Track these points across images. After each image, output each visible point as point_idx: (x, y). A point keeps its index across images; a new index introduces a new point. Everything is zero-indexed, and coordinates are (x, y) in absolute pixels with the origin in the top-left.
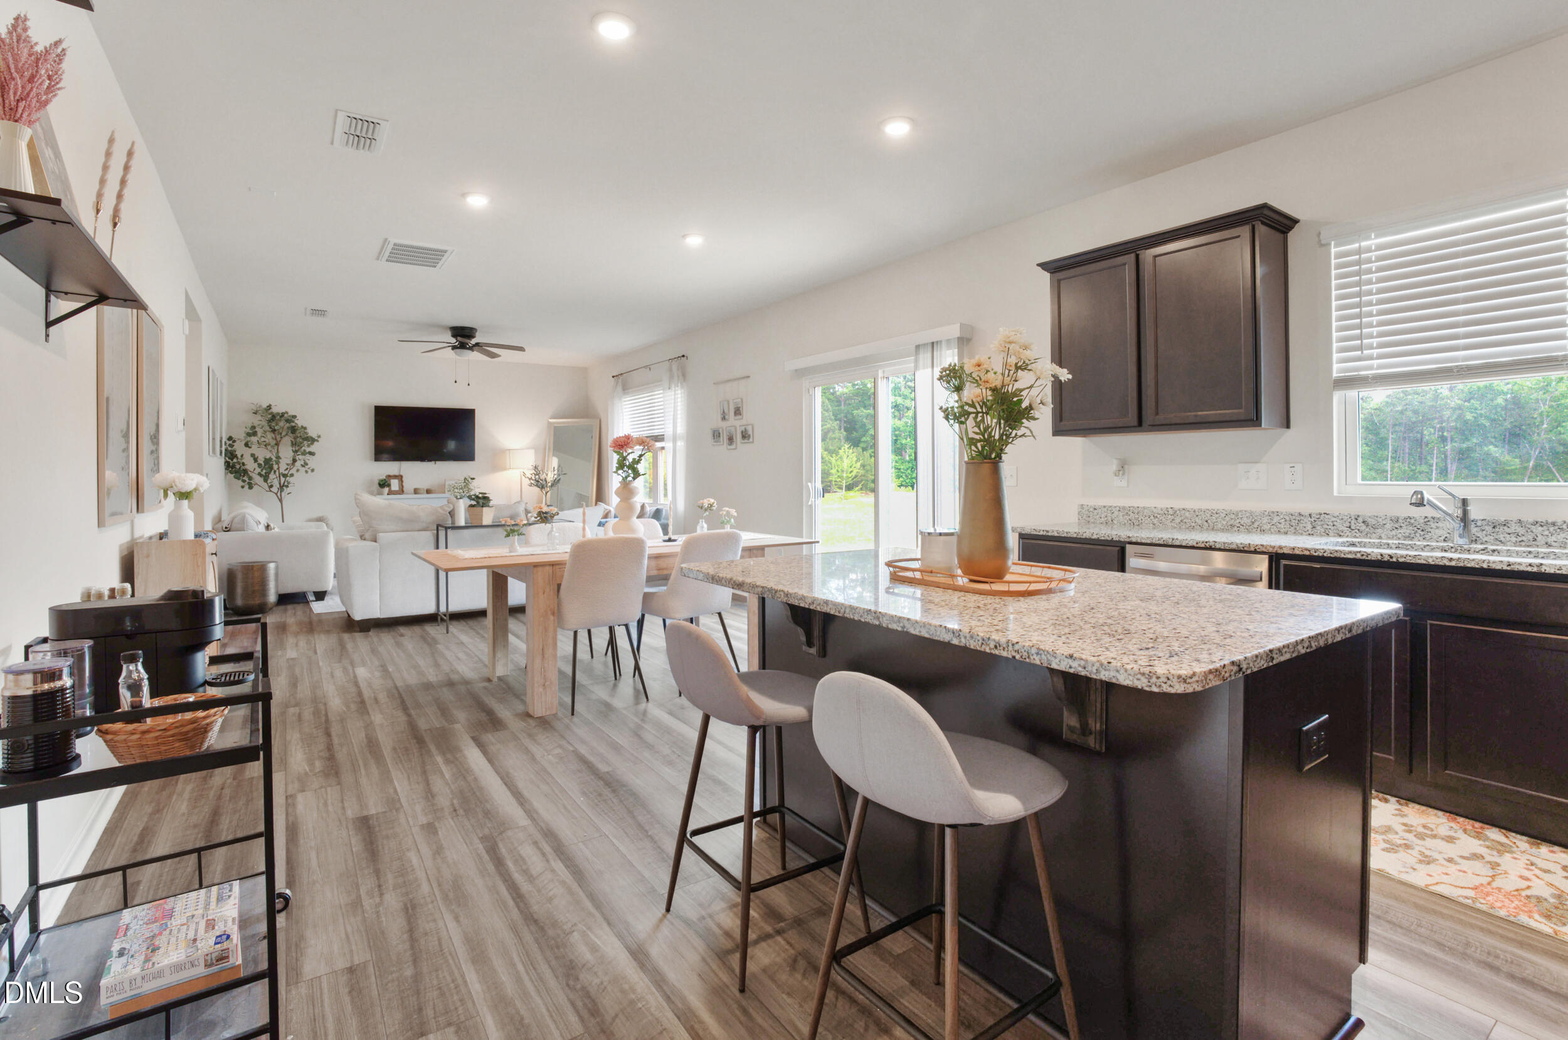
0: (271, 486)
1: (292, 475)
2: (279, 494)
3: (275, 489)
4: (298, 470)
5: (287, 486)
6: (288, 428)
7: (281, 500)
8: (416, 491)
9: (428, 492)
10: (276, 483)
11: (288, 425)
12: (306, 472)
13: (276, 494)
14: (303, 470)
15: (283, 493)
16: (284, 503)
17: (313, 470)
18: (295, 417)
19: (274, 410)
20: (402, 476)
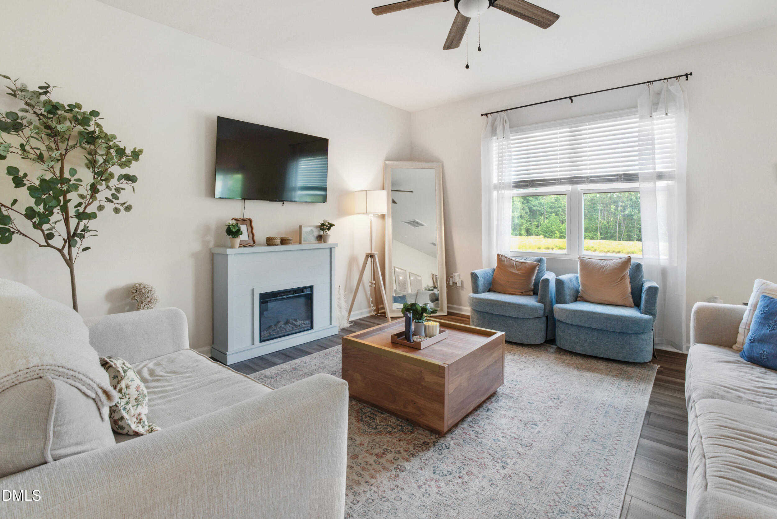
0: (49, 236)
1: (93, 216)
2: (66, 251)
3: (58, 242)
4: (101, 208)
5: (82, 237)
6: (80, 133)
7: (70, 263)
8: (270, 242)
9: (284, 242)
10: (60, 231)
11: (79, 128)
12: (117, 211)
13: (61, 251)
14: (109, 207)
15: (74, 250)
16: (75, 266)
17: (128, 208)
18: (95, 113)
19: (55, 97)
20: (251, 221)
